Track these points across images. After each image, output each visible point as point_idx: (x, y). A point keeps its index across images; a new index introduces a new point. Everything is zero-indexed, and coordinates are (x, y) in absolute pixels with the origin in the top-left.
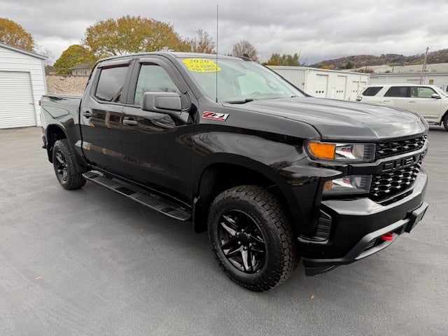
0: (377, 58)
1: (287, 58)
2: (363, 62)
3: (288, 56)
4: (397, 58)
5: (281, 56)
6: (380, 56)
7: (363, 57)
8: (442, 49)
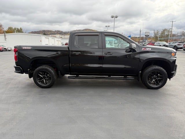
0: (53, 32)
1: (17, 29)
2: (49, 33)
3: (17, 28)
4: (60, 32)
5: (14, 28)
6: (54, 31)
7: (48, 31)
8: (74, 30)
